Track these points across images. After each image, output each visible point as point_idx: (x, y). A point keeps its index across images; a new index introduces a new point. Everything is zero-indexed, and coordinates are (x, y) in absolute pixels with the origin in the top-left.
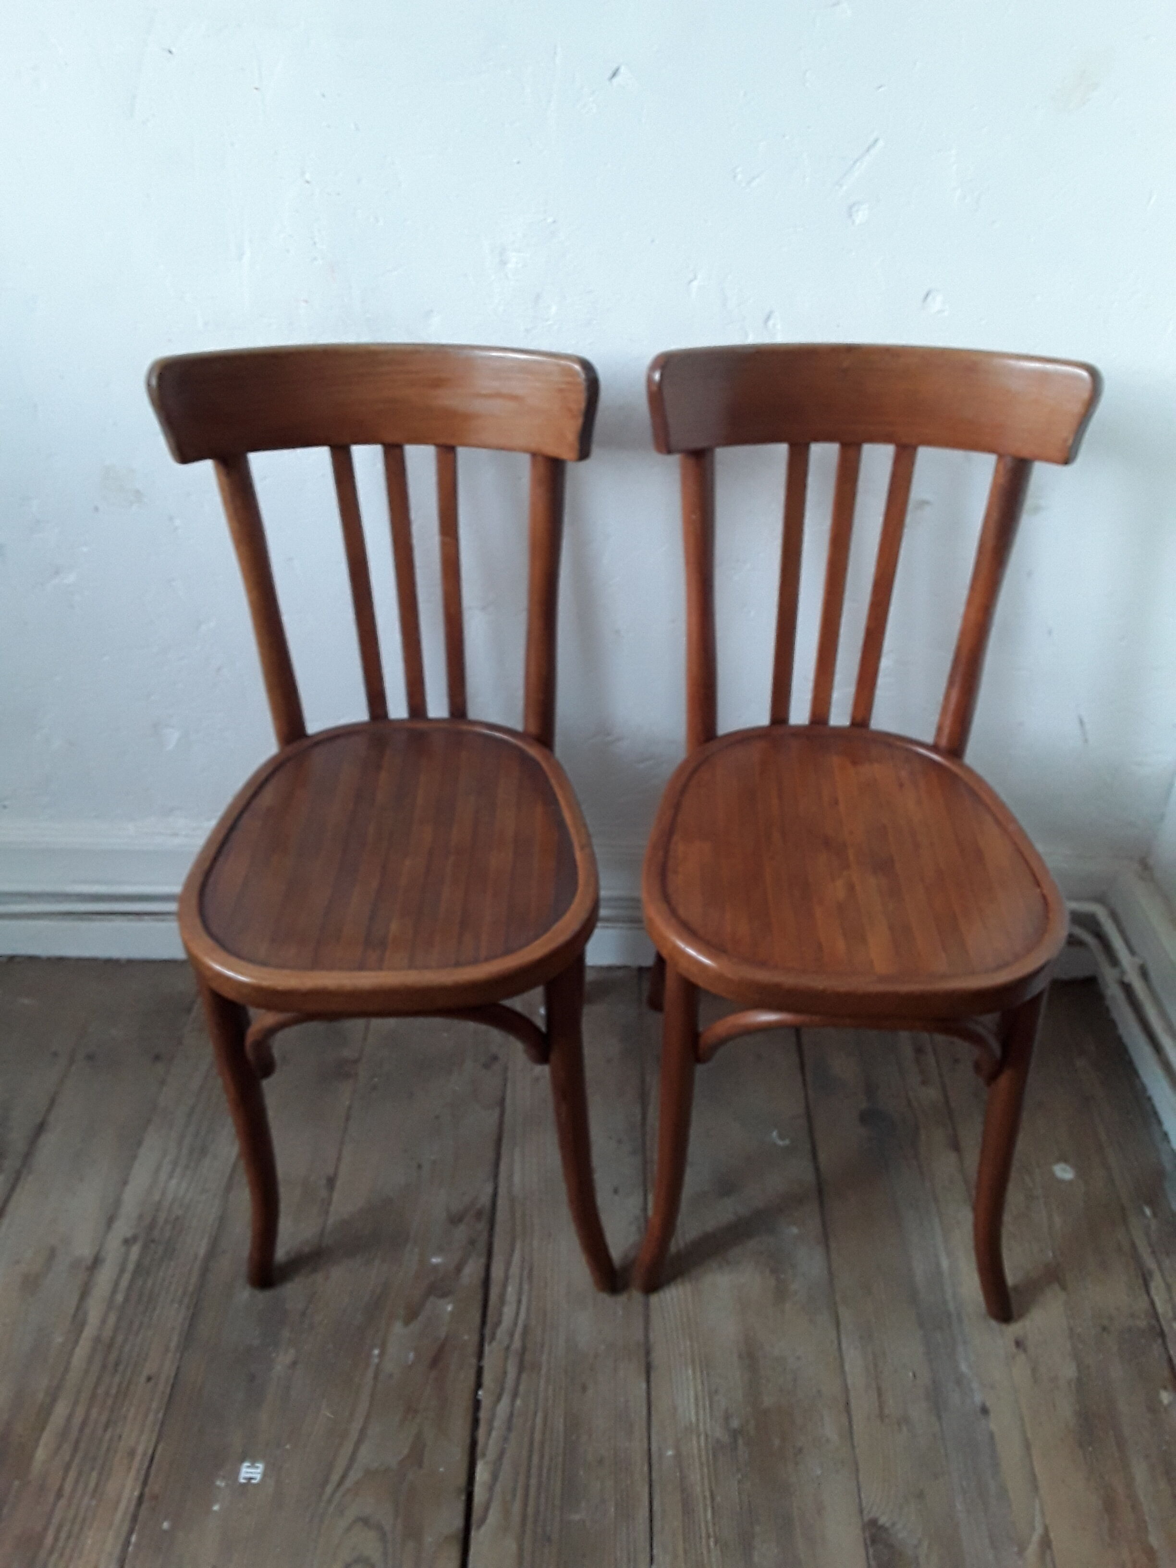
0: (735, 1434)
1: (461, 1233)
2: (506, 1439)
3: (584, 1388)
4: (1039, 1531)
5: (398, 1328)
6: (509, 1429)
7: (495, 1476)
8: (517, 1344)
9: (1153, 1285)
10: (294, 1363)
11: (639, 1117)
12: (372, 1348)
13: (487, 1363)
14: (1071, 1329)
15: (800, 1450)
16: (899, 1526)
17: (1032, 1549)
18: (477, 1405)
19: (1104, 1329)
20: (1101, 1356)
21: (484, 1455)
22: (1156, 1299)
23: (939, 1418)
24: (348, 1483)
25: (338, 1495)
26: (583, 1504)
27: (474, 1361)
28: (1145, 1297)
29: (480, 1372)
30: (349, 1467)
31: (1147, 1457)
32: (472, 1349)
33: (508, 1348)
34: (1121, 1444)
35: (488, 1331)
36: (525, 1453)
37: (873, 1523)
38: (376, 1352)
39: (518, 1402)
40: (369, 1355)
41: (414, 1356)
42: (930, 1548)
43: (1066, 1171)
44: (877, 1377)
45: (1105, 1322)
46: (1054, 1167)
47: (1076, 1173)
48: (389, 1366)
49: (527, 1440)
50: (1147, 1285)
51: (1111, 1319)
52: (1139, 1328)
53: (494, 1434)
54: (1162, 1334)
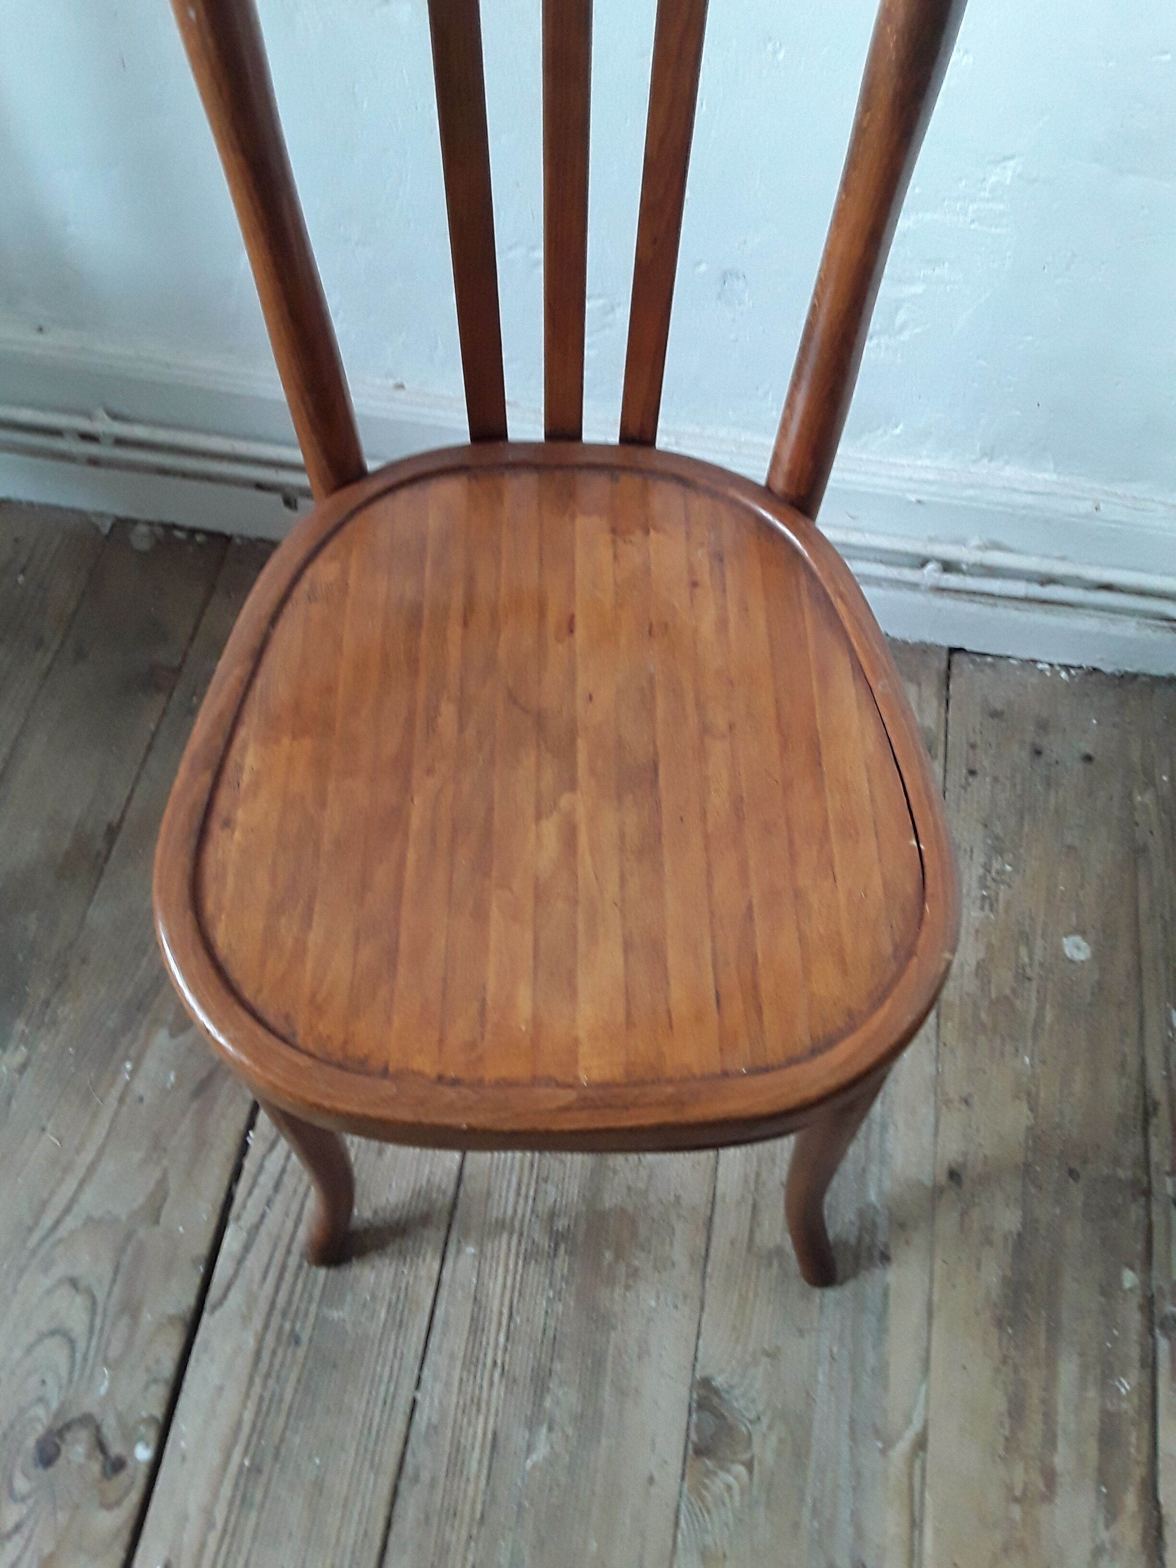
0: (557, 1239)
2: (269, 1203)
4: (917, 1425)
5: (161, 1039)
6: (277, 1187)
7: (247, 1248)
10: (22, 1068)
12: (127, 1058)
15: (636, 1270)
16: (737, 1392)
17: (903, 1446)
18: (244, 1148)
19: (1071, 1172)
20: (1058, 1211)
21: (238, 1218)
22: (1154, 1144)
24: (62, 1232)
25: (47, 1244)
26: (349, 1298)
28: (1139, 1138)
29: (255, 1108)
30: (67, 1210)
31: (1081, 1355)
34: (1054, 1331)
36: (290, 1224)
37: (706, 1383)
38: (128, 1066)
40: (117, 1072)
41: (177, 1077)
42: (770, 1427)
43: (1078, 948)
44: (756, 1189)
45: (1076, 1165)
46: (1065, 940)
47: (1093, 953)
48: (140, 1087)
49: (295, 1208)
50: (1146, 1122)
51: (1085, 1162)
52: (1120, 1180)
53: (256, 1192)
54: (1148, 1193)
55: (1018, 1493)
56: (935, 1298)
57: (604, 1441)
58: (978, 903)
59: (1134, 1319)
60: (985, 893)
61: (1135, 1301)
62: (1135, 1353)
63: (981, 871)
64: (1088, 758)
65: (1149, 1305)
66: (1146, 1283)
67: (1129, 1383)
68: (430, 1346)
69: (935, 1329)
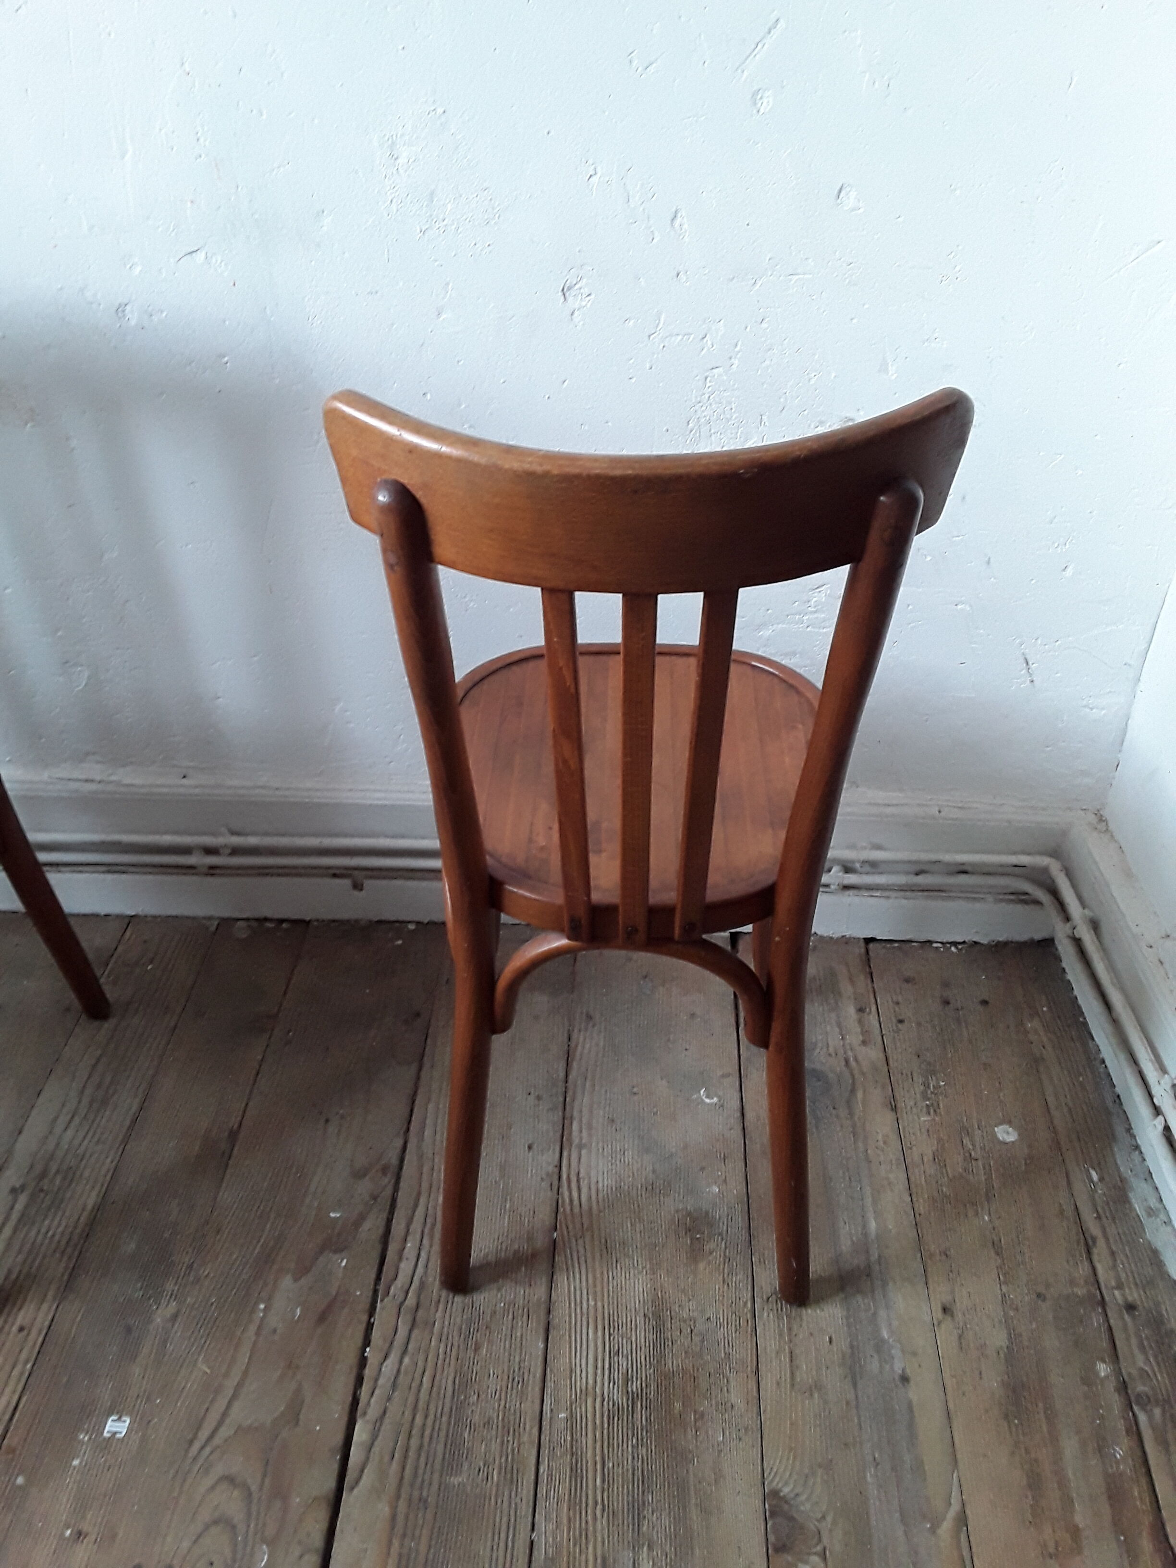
0: (633, 1398)
1: (364, 1187)
2: (389, 1398)
3: (477, 1349)
4: (955, 1507)
5: (287, 1282)
6: (394, 1386)
7: (374, 1437)
8: (411, 1301)
9: (1095, 1251)
10: (174, 1317)
11: (562, 1074)
12: (258, 1302)
13: (377, 1320)
14: (1004, 1296)
15: (702, 1415)
16: (803, 1498)
17: (947, 1525)
18: (363, 1362)
19: (1039, 1295)
20: (1034, 1326)
21: (365, 1413)
22: (1099, 1267)
23: (855, 1385)
24: (217, 1441)
25: (208, 1450)
26: (466, 1466)
27: (365, 1318)
28: (1086, 1263)
29: (370, 1327)
30: (220, 1423)
31: (1078, 1433)
32: (365, 1303)
33: (402, 1304)
34: (1051, 1416)
35: (381, 1288)
36: (408, 1414)
37: (775, 1493)
38: (262, 1306)
39: (406, 1360)
40: (254, 1310)
41: (301, 1311)
42: (834, 1522)
43: (1008, 1133)
44: (790, 1341)
45: (1041, 1289)
46: (996, 1129)
47: (1019, 1135)
48: (273, 1321)
49: (411, 1399)
50: (1089, 1252)
51: (1048, 1286)
52: (1077, 1296)
53: (377, 1392)
54: (1103, 1303)
55: (1052, 1550)
56: (951, 1406)
57: (697, 1551)
58: (925, 1110)
59: (1115, 1401)
60: (928, 1103)
61: (1111, 1385)
62: (1121, 1425)
63: (922, 1088)
64: (985, 1003)
65: (1123, 1387)
66: (1118, 1372)
67: (1121, 1449)
68: (539, 1495)
69: (955, 1426)
